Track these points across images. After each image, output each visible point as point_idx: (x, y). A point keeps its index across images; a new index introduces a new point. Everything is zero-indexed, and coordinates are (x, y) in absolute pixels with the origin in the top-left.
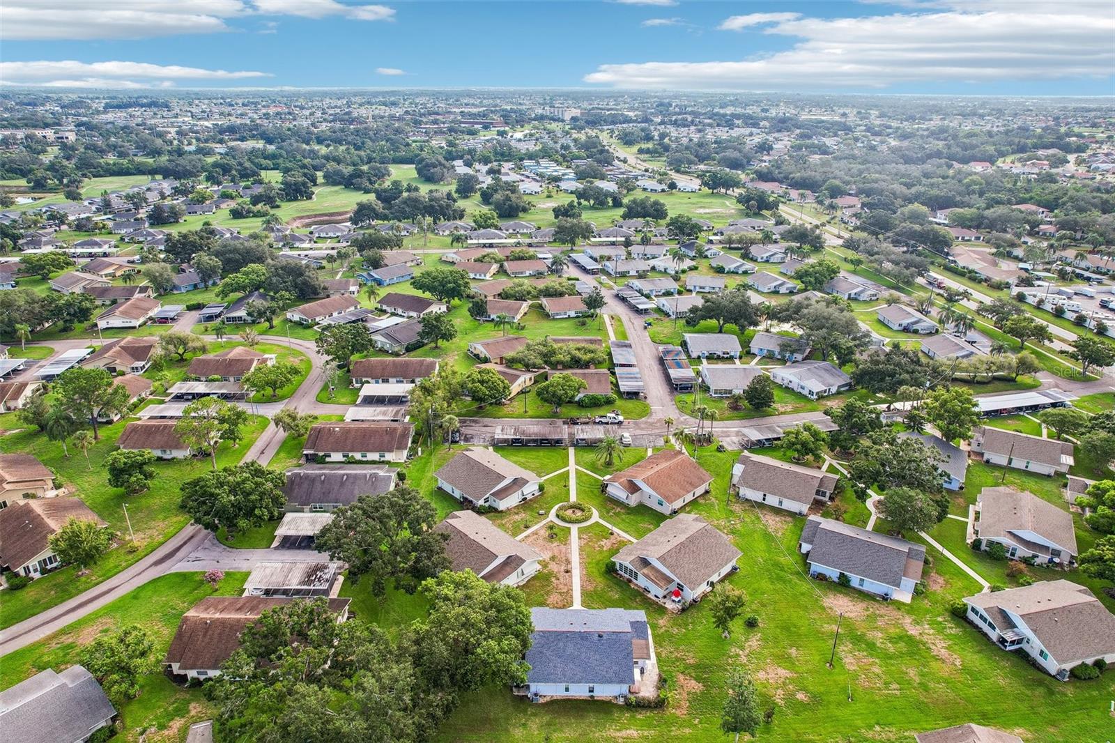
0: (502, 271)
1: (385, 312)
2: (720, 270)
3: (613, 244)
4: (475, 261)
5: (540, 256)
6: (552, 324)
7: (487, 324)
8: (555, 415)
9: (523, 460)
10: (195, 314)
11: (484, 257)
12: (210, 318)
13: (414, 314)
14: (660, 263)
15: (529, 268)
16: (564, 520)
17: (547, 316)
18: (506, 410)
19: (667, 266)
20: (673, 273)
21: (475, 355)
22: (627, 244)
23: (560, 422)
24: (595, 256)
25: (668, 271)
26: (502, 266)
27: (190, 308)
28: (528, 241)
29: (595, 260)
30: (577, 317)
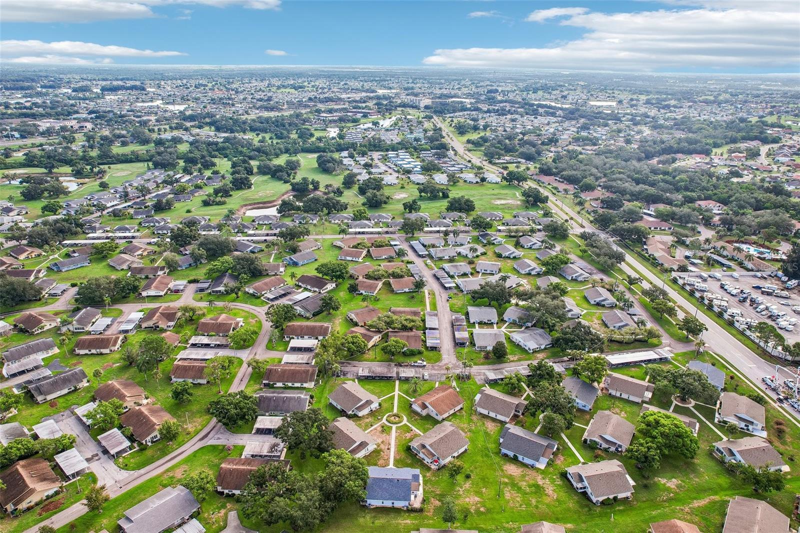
0: (369, 255)
1: (300, 287)
2: (499, 256)
4: (353, 247)
5: (392, 243)
6: (395, 297)
7: (358, 297)
8: (391, 360)
10: (194, 286)
11: (359, 244)
12: (202, 290)
13: (317, 290)
15: (385, 253)
17: (393, 291)
18: (366, 356)
19: (467, 252)
21: (351, 319)
22: (447, 232)
23: (393, 364)
24: (425, 244)
25: (468, 256)
26: (369, 251)
27: (190, 282)
28: (387, 230)
30: (409, 292)
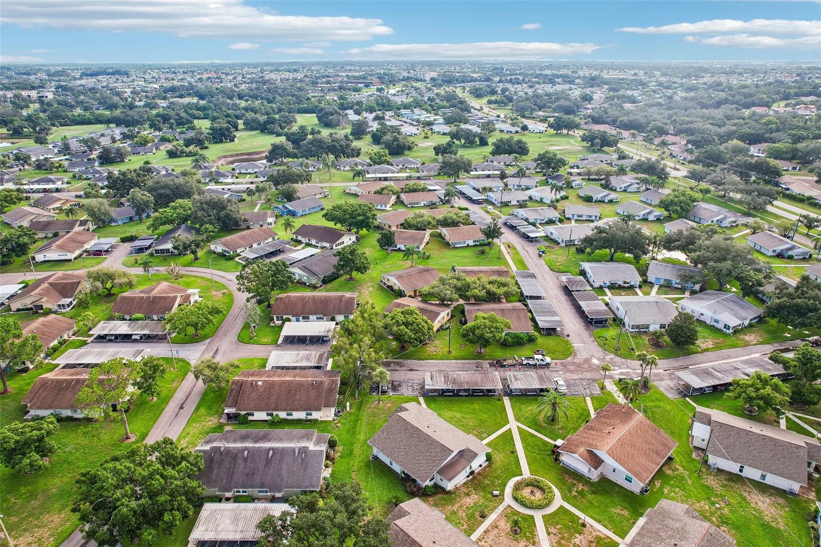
0: (399, 202)
1: (300, 242)
2: (588, 199)
3: (488, 176)
4: (375, 193)
5: (431, 188)
6: (454, 253)
7: (394, 253)
8: (479, 356)
9: (458, 415)
10: (128, 246)
11: (383, 189)
12: (141, 250)
13: (327, 245)
14: (536, 194)
15: (423, 199)
16: (523, 504)
17: (447, 245)
18: (430, 349)
19: (542, 196)
20: (549, 202)
21: (388, 287)
22: (503, 176)
23: (486, 364)
24: (477, 187)
25: (544, 201)
26: (398, 197)
27: (124, 240)
28: (417, 175)
29: (478, 191)
30: (475, 246)
